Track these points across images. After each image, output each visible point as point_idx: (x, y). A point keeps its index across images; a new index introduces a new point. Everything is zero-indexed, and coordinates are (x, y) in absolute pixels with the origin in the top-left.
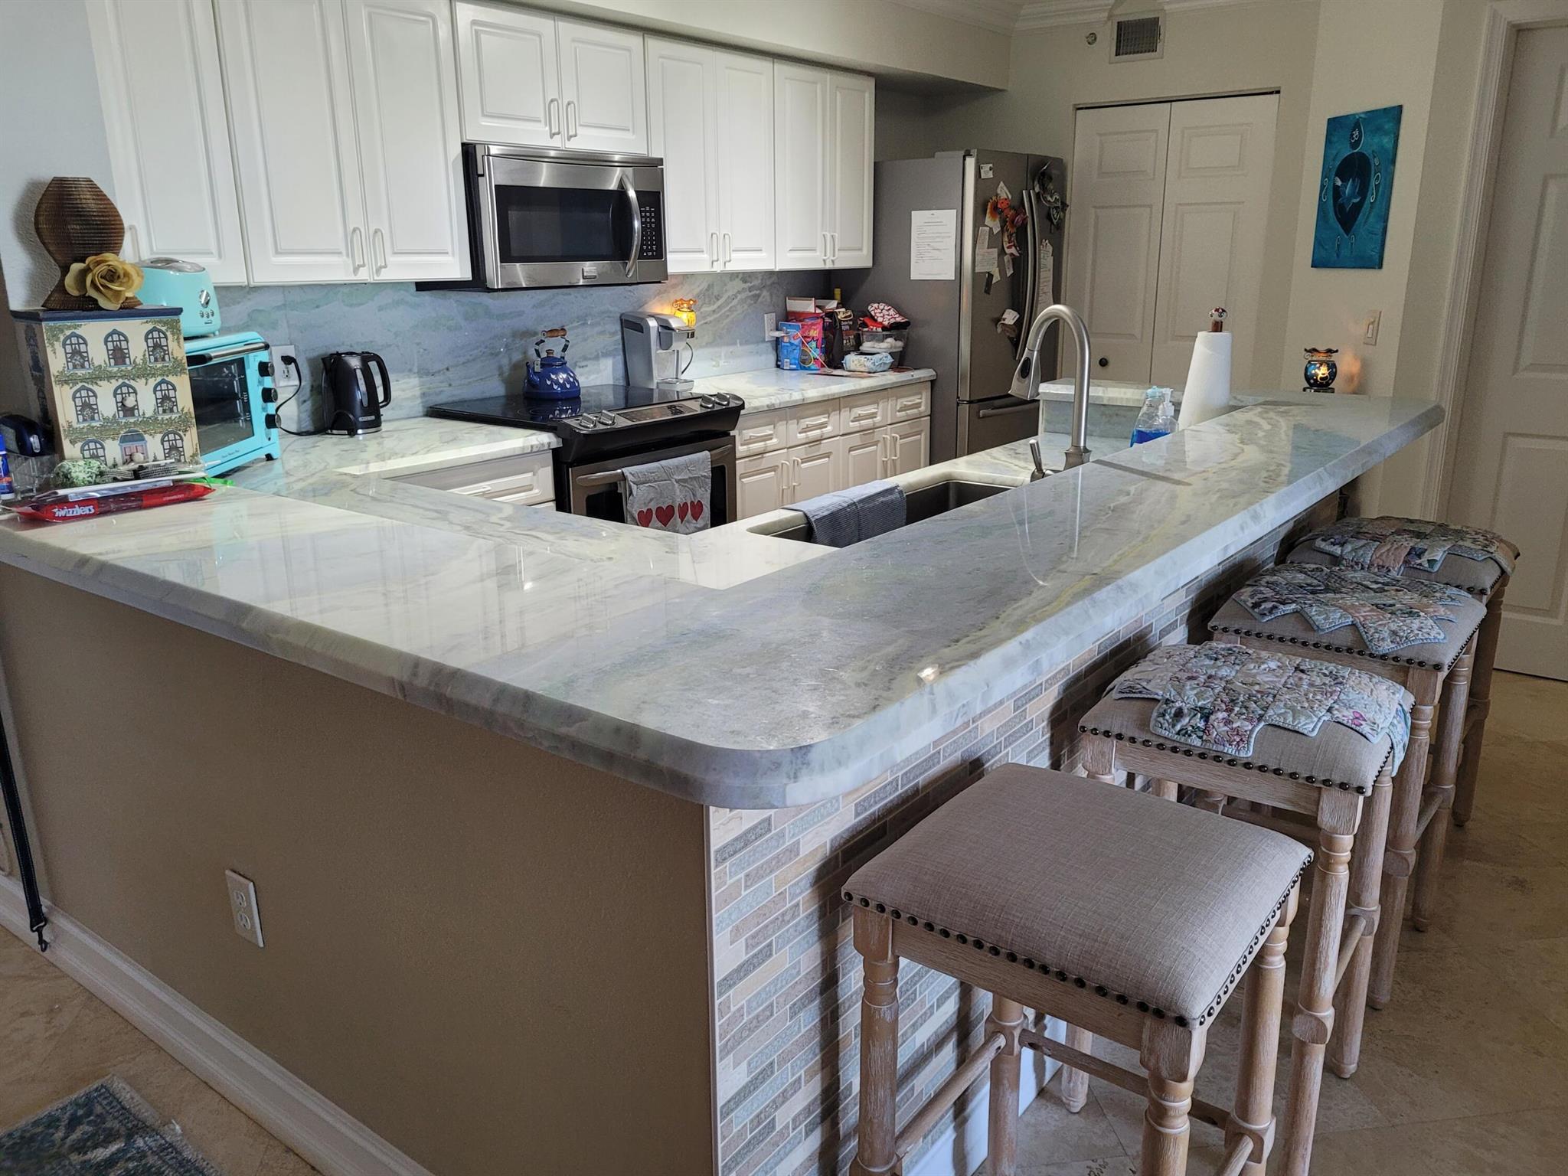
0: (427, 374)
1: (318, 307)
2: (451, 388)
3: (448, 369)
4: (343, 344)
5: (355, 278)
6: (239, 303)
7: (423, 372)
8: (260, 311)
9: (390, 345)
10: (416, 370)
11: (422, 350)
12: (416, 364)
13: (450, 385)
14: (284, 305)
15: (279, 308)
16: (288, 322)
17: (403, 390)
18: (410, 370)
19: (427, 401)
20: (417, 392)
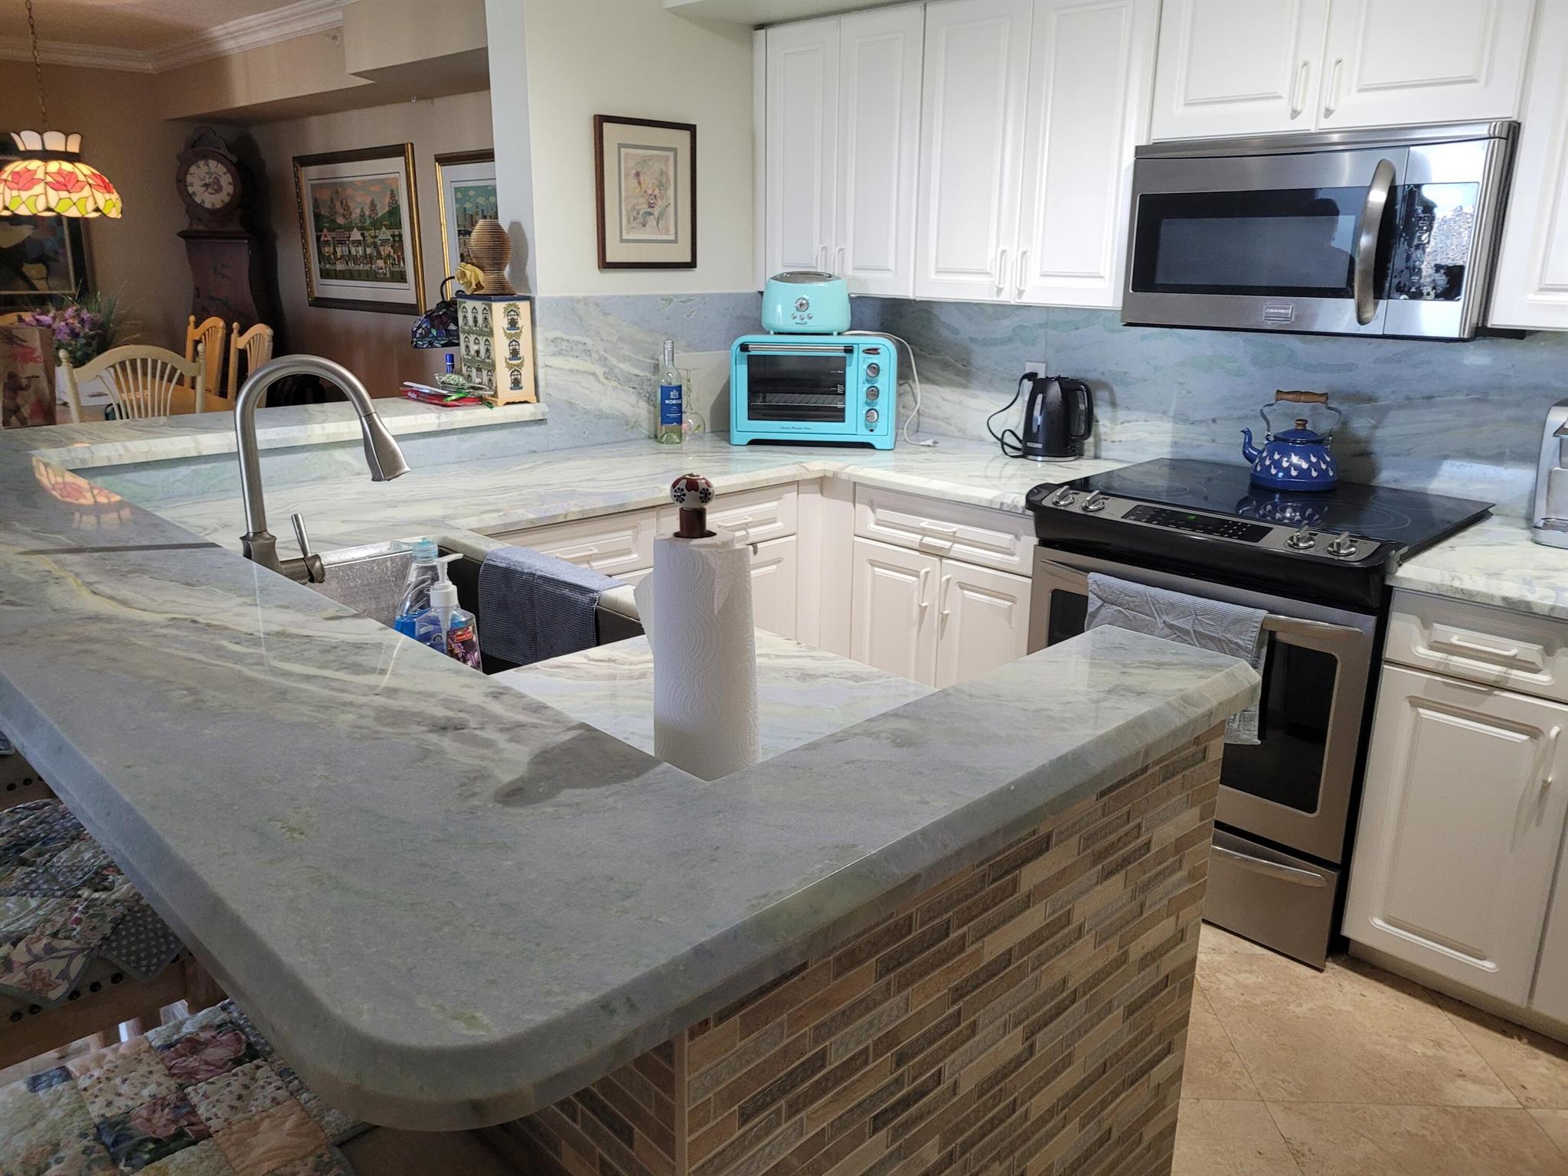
0: (1186, 421)
1: (1077, 329)
2: (1213, 445)
3: (1214, 421)
4: (1095, 370)
5: (998, 299)
6: (1008, 317)
7: (1180, 418)
8: (1025, 327)
9: (1146, 380)
10: (1172, 413)
11: (1184, 392)
12: (1174, 407)
13: (1213, 441)
14: (1046, 323)
15: (1041, 326)
16: (1046, 340)
17: (1151, 433)
18: (1164, 413)
19: (1177, 453)
20: (1168, 439)
